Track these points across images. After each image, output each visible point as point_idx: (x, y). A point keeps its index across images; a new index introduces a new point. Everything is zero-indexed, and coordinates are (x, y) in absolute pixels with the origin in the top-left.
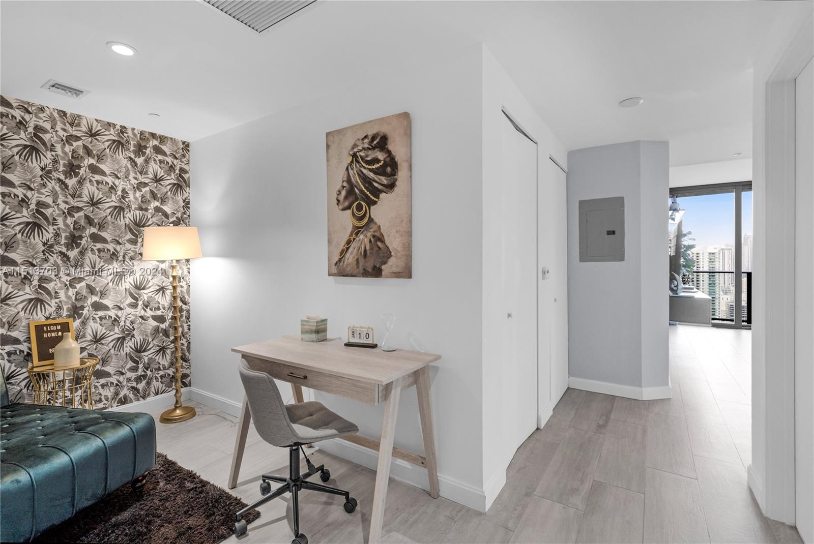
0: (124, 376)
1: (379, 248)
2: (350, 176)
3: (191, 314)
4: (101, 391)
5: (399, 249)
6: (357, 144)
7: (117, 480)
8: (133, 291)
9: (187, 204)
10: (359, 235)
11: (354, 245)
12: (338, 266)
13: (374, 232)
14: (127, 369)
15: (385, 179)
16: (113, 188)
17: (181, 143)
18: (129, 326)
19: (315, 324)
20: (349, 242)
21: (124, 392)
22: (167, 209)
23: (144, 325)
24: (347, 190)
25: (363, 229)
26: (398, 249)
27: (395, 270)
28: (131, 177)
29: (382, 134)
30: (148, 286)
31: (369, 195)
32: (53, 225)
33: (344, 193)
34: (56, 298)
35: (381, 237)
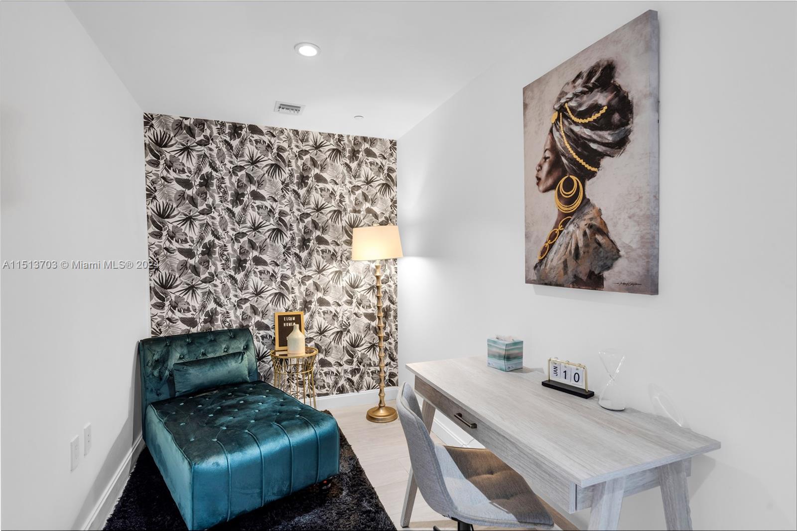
0: (342, 367)
1: (599, 244)
2: (555, 141)
3: (398, 313)
4: (325, 378)
5: (634, 246)
6: (565, 91)
7: (300, 481)
8: (349, 289)
9: (394, 202)
10: (567, 225)
11: (561, 240)
12: (538, 271)
13: (591, 219)
14: (344, 362)
15: (609, 134)
16: (332, 194)
17: (389, 142)
18: (346, 321)
19: (504, 348)
20: (553, 237)
21: (342, 382)
22: (377, 209)
23: (357, 322)
24: (550, 161)
25: (573, 217)
26: (631, 245)
27: (626, 278)
28: (347, 182)
29: (606, 63)
30: (360, 285)
31: (584, 164)
32: (290, 230)
33: (546, 167)
34: (292, 293)
35: (601, 227)
